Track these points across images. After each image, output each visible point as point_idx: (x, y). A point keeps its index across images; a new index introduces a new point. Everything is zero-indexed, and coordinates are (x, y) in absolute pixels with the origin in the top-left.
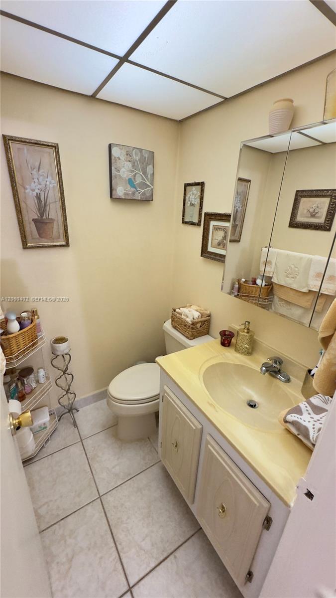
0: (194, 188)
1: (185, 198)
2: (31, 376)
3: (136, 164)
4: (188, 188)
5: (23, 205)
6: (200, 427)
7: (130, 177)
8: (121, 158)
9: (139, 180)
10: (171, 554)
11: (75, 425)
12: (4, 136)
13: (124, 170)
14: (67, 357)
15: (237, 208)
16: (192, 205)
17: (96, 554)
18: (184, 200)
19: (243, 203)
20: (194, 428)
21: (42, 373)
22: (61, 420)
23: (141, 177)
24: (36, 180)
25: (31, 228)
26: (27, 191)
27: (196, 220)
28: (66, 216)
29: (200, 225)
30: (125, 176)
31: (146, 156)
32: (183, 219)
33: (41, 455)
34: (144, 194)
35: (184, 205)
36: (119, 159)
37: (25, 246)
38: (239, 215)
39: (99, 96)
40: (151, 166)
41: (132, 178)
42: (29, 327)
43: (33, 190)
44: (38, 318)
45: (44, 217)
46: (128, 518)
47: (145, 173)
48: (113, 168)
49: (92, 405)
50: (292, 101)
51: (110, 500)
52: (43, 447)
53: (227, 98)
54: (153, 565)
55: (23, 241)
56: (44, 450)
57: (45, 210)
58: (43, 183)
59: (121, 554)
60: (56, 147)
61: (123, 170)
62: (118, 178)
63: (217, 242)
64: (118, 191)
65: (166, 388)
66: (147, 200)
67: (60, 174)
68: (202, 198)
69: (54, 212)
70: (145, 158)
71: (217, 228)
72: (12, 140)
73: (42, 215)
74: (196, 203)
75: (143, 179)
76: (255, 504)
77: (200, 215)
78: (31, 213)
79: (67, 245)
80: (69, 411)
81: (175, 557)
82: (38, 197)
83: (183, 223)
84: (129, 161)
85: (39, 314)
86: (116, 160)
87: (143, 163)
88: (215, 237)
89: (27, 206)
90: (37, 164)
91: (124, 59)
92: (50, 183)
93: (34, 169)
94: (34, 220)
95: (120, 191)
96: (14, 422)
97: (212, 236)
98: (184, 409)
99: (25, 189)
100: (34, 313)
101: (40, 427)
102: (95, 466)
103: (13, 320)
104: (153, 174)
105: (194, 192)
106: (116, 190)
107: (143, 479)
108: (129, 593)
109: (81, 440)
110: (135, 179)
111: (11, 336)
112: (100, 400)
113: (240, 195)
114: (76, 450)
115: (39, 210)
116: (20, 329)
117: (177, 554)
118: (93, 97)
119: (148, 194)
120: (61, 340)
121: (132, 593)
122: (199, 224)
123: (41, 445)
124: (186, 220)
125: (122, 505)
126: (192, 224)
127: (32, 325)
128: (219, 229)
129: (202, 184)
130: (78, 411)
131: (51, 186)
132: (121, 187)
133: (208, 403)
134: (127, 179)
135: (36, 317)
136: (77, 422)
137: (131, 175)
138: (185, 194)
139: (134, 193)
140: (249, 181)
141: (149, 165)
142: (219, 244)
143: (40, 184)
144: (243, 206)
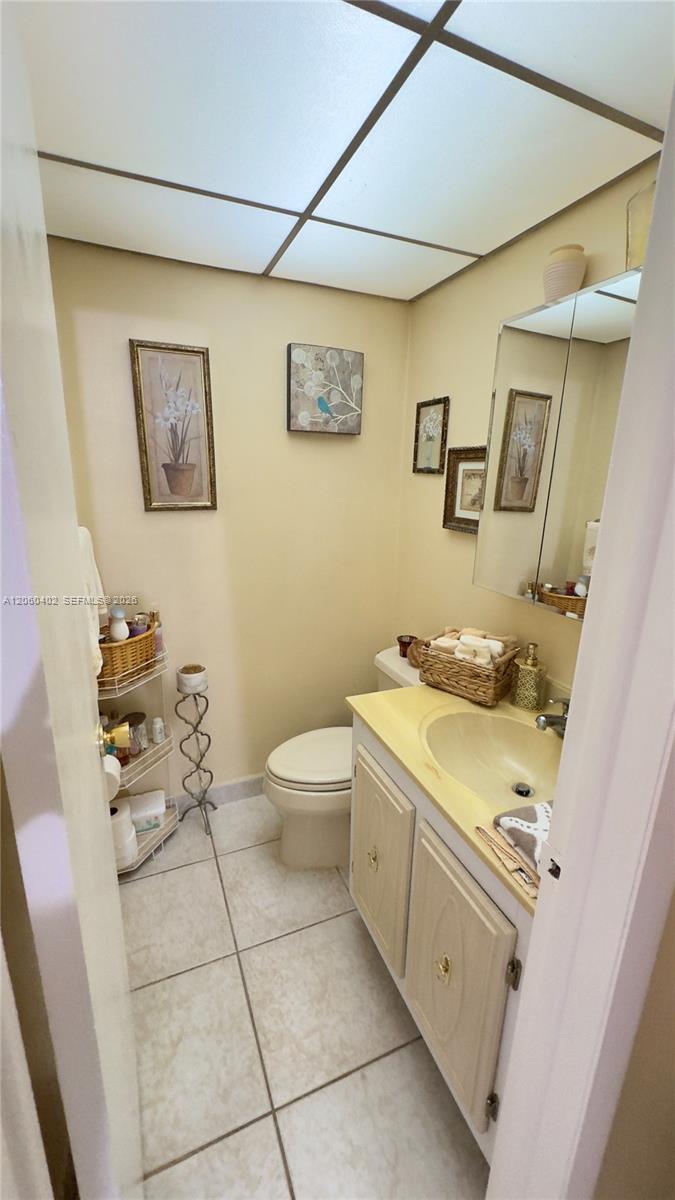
0: (432, 409)
1: (417, 427)
2: (140, 726)
3: (332, 373)
4: (423, 410)
5: (149, 442)
6: (411, 808)
7: (321, 395)
8: (306, 365)
9: (336, 399)
10: (358, 1069)
11: (208, 830)
12: (131, 342)
13: (312, 384)
14: (201, 701)
15: (526, 447)
16: (430, 439)
17: (219, 1042)
18: (417, 432)
19: (538, 435)
20: (401, 812)
21: (159, 724)
22: (185, 821)
23: (340, 395)
24: (172, 404)
25: (159, 478)
26: (157, 421)
27: (435, 465)
28: (214, 459)
29: (443, 473)
30: (312, 394)
31: (350, 360)
32: (415, 465)
33: (146, 871)
34: (344, 423)
35: (417, 440)
36: (303, 366)
37: (148, 508)
38: (530, 460)
39: (273, 274)
40: (357, 377)
41: (325, 398)
42: (143, 636)
43: (167, 420)
44: (160, 626)
45: (181, 461)
46: (284, 994)
47: (347, 387)
48: (292, 381)
49: (240, 802)
50: (582, 249)
51: (255, 960)
52: (150, 858)
53: (482, 257)
54: (320, 1083)
55: (145, 499)
56: (151, 864)
57: (182, 449)
58: (182, 408)
59: (264, 1052)
60: (204, 354)
61: (309, 383)
62: (300, 397)
63: (469, 499)
64: (299, 417)
65: (360, 748)
66: (350, 434)
67: (208, 394)
68: (445, 425)
69: (195, 454)
70: (348, 363)
71: (469, 475)
72: (143, 346)
73: (177, 460)
74: (436, 435)
75: (344, 398)
76: (491, 934)
77: (442, 454)
78: (161, 454)
79: (213, 507)
80: (199, 805)
81: (363, 1077)
82: (173, 430)
83: (414, 472)
84: (320, 370)
85: (161, 619)
86: (298, 369)
87: (344, 373)
88: (466, 490)
89: (155, 442)
90: (176, 379)
91: (306, 216)
92: (193, 408)
93: (170, 387)
94: (164, 466)
95: (303, 420)
96: (105, 737)
97: (463, 489)
98: (387, 780)
99: (155, 417)
100: (153, 616)
101: (148, 822)
102: (236, 901)
103: (120, 619)
104: (362, 389)
105: (434, 414)
106: (297, 417)
107: (318, 936)
108: (271, 1117)
109: (216, 857)
110: (329, 398)
111: (115, 644)
112: (255, 795)
113: (530, 423)
114: (206, 871)
115: (173, 450)
116: (129, 638)
117: (367, 1071)
118: (266, 275)
119: (352, 424)
120: (197, 669)
121: (275, 1119)
122: (439, 472)
123: (147, 853)
124: (420, 465)
125: (275, 971)
126: (430, 471)
127: (149, 633)
128: (473, 474)
129: (445, 401)
130: (215, 808)
131: (194, 412)
132: (306, 413)
133: (427, 765)
134: (316, 398)
135: (156, 623)
136: (212, 827)
137: (322, 393)
138: (418, 422)
139: (327, 422)
140: (549, 398)
141: (355, 374)
142: (474, 502)
143: (177, 410)
144: (537, 444)
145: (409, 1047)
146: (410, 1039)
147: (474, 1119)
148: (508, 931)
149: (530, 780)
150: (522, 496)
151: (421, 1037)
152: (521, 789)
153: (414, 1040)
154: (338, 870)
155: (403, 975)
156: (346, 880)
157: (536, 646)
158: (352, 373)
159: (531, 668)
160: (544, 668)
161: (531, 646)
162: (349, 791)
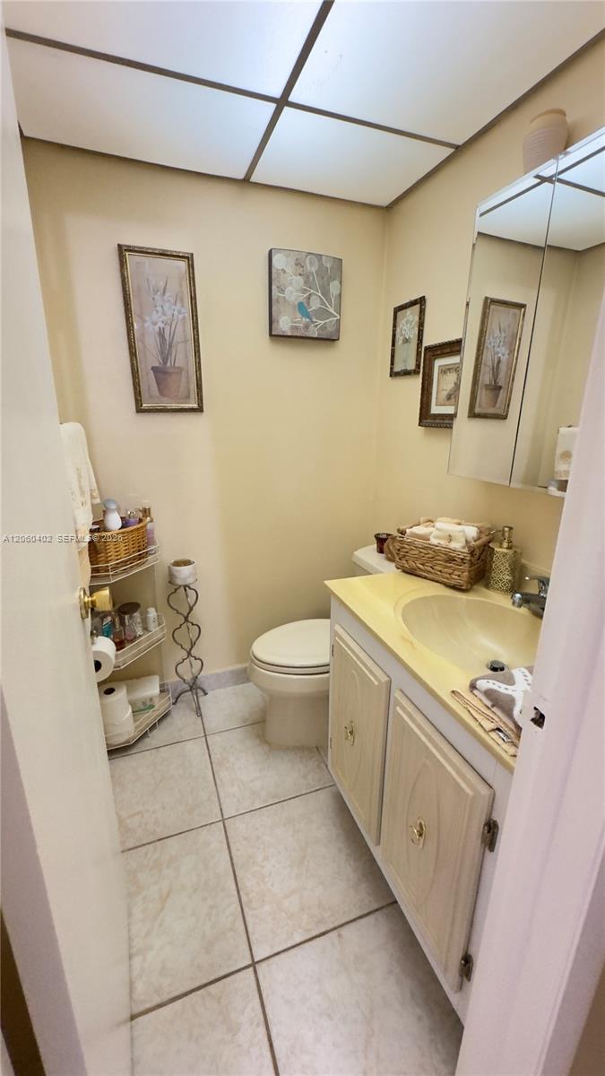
0: (408, 311)
1: (394, 331)
2: (135, 614)
3: (311, 278)
4: (400, 313)
5: (138, 345)
6: (384, 679)
7: (301, 299)
8: (287, 271)
9: (315, 305)
10: (335, 929)
11: (198, 712)
12: (120, 246)
13: (292, 289)
14: (191, 593)
15: (500, 355)
16: (406, 341)
17: (204, 899)
18: (394, 336)
19: (511, 344)
20: (376, 683)
21: (152, 613)
22: (178, 705)
23: (319, 300)
24: (159, 309)
25: (148, 381)
26: (146, 325)
27: (411, 366)
28: (200, 363)
29: (418, 373)
30: (293, 299)
31: (328, 265)
32: (391, 368)
33: (141, 746)
34: (323, 327)
35: (393, 345)
36: (284, 272)
37: (140, 410)
38: (503, 367)
39: (253, 179)
40: (336, 283)
41: (305, 301)
42: (135, 527)
43: (155, 324)
44: (152, 521)
45: (168, 365)
46: (266, 858)
47: (326, 293)
48: (274, 287)
49: (231, 688)
50: (563, 113)
51: (238, 828)
52: (145, 734)
53: (459, 146)
54: (298, 940)
55: (136, 400)
56: (147, 740)
57: (169, 353)
58: (169, 313)
59: (246, 910)
60: (189, 259)
61: (290, 288)
62: (281, 302)
63: (445, 393)
64: (280, 323)
65: (337, 628)
66: (329, 340)
67: (193, 299)
68: (421, 325)
69: (183, 357)
70: (327, 268)
71: (445, 370)
72: (130, 251)
73: (165, 363)
74: (411, 336)
75: (324, 304)
76: (468, 795)
77: (418, 354)
78: (150, 358)
79: (200, 409)
80: (191, 690)
81: (340, 936)
82: (161, 334)
83: (391, 376)
84: (300, 275)
85: (152, 515)
86: (279, 274)
87: (323, 278)
88: (442, 385)
89: (145, 347)
90: (162, 284)
91: (282, 102)
92: (179, 312)
93: (158, 291)
94: (153, 368)
95: (284, 324)
96: (86, 599)
97: (438, 386)
98: (362, 655)
99: (144, 321)
100: (146, 512)
101: (144, 703)
102: (223, 775)
103: (113, 510)
104: (340, 294)
105: (411, 315)
106: (278, 322)
107: (297, 808)
108: (251, 969)
109: (205, 736)
110: (308, 303)
111: (109, 534)
112: (243, 683)
113: (505, 332)
114: (195, 750)
115: (162, 353)
116: (122, 527)
117: (344, 931)
118: (246, 181)
119: (330, 329)
120: (187, 563)
121: (255, 971)
122: (416, 372)
123: (141, 731)
124: (397, 369)
125: (258, 838)
126: (406, 373)
127: (141, 525)
128: (449, 369)
129: (421, 301)
130: (206, 694)
131: (181, 316)
132: (286, 318)
133: (403, 638)
134: (297, 304)
135: (148, 518)
136: (202, 711)
137: (302, 297)
138: (395, 326)
139: (307, 327)
140: (523, 306)
141: (334, 279)
142: (449, 397)
143: (164, 314)
144: (511, 352)
145: (385, 911)
146: (384, 904)
147: (447, 980)
148: (484, 791)
149: (504, 659)
150: (496, 402)
151: (396, 902)
152: (496, 666)
153: (388, 904)
154: (318, 749)
155: (378, 843)
156: (325, 758)
157: (511, 528)
158: (331, 279)
159: (505, 551)
160: (519, 551)
161: (506, 529)
162: (327, 675)
